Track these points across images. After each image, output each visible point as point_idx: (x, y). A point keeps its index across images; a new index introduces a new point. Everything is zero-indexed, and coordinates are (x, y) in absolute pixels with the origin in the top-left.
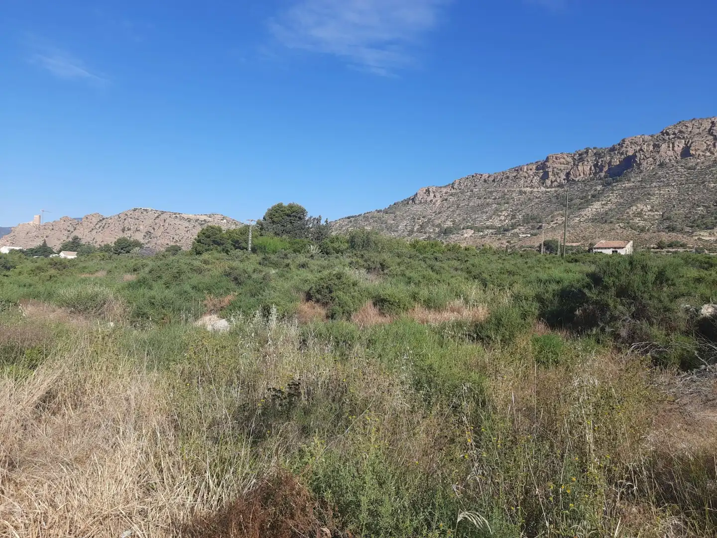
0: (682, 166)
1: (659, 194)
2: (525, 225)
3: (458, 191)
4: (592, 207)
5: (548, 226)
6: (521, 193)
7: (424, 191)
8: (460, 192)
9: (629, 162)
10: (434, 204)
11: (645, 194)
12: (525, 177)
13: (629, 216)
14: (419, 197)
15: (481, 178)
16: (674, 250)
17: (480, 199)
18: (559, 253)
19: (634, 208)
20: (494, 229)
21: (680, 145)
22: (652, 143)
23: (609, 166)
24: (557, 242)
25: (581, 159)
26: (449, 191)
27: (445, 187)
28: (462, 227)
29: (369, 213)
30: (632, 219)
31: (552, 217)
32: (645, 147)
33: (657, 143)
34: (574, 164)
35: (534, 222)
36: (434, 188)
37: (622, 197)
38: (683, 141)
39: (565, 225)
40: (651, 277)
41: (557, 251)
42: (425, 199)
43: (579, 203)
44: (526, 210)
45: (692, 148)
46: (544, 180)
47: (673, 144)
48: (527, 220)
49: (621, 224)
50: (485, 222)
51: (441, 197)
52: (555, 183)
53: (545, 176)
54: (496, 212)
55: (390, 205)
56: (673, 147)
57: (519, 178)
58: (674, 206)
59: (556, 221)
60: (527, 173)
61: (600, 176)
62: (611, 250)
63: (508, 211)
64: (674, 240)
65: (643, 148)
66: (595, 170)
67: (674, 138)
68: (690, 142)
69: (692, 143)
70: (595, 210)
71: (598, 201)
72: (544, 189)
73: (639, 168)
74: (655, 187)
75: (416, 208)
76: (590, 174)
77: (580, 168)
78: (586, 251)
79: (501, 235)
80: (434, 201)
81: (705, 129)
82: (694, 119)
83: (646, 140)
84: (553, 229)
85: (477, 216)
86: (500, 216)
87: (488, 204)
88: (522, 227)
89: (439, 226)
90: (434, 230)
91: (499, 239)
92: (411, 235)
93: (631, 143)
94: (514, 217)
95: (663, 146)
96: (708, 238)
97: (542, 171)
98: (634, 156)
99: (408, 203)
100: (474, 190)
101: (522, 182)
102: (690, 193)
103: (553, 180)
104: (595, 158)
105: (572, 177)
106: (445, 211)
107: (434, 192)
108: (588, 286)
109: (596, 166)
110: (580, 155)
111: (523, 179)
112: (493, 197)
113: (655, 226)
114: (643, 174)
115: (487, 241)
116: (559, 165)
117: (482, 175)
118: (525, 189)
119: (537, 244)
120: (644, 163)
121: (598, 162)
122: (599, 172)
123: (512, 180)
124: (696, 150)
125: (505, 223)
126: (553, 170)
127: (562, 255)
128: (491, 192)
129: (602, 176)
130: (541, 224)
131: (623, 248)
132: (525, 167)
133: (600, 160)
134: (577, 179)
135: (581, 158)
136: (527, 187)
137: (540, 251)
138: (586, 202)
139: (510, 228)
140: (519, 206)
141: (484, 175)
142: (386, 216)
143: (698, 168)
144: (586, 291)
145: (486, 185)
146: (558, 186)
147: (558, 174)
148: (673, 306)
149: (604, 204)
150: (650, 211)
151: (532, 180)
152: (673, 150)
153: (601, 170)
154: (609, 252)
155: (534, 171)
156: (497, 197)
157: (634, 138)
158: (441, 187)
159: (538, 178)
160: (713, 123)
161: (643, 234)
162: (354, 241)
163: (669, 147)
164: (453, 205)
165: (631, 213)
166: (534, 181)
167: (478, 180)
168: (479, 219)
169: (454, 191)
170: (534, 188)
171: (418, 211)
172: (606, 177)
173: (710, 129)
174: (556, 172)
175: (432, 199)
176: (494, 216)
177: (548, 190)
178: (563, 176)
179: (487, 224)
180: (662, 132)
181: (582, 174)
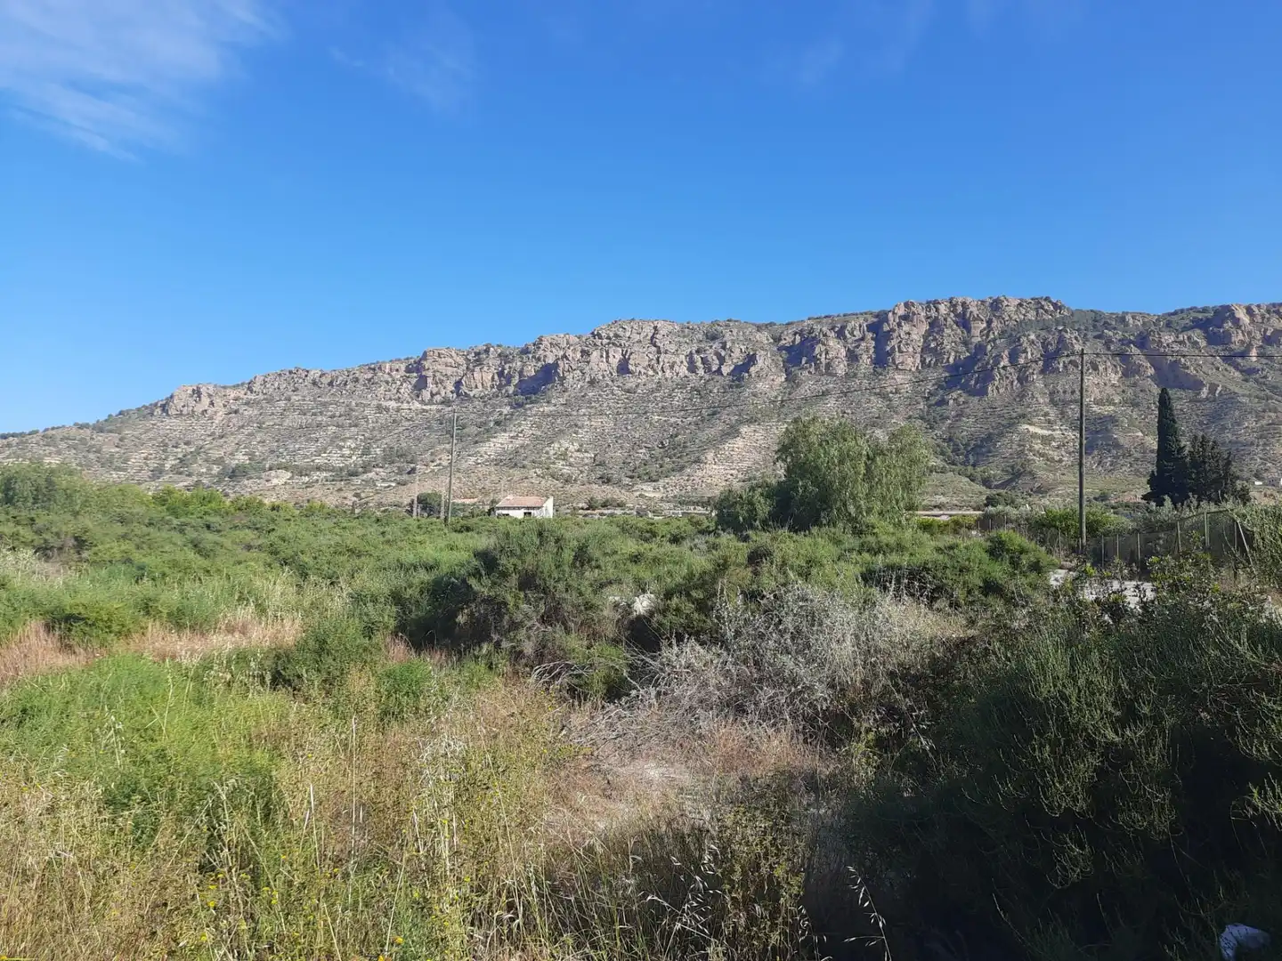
0: (618, 387)
1: (590, 426)
2: (386, 466)
3: (261, 397)
4: (494, 440)
5: (427, 469)
6: (379, 409)
7: (190, 392)
8: (264, 399)
9: (548, 374)
10: (211, 418)
11: (571, 426)
12: (387, 382)
13: (549, 458)
14: (178, 403)
15: (306, 376)
16: (609, 511)
17: (305, 414)
18: (442, 516)
19: (556, 445)
20: (331, 471)
21: (616, 356)
22: (580, 349)
23: (520, 377)
24: (440, 496)
25: (479, 362)
26: (241, 395)
27: (236, 387)
28: (267, 466)
29: (58, 428)
30: (554, 463)
31: (432, 454)
32: (570, 353)
33: (586, 349)
34: (467, 368)
35: (402, 462)
36: (211, 388)
37: (539, 427)
38: (620, 349)
39: (451, 469)
40: (568, 555)
41: (439, 512)
42: (191, 409)
43: (476, 432)
44: (389, 440)
45: (631, 362)
46: (420, 390)
47: (607, 353)
48: (391, 457)
49: (537, 470)
50: (314, 458)
51: (225, 406)
52: (438, 398)
53: (421, 384)
54: (335, 441)
55: (110, 416)
56: (608, 357)
57: (377, 383)
58: (609, 446)
59: (438, 462)
60: (391, 376)
61: (507, 391)
62: (523, 511)
63: (356, 439)
64: (609, 496)
65: (567, 354)
66: (500, 380)
67: (609, 344)
68: (628, 354)
70: (499, 445)
71: (505, 431)
72: (419, 406)
73: (562, 385)
74: (584, 415)
75: (171, 425)
76: (492, 387)
77: (477, 376)
78: (483, 513)
79: (342, 483)
80: (209, 412)
81: (647, 335)
82: (633, 320)
83: (571, 342)
84: (434, 474)
85: (297, 446)
86: (341, 448)
87: (319, 425)
88: (381, 470)
89: (220, 461)
90: (209, 469)
91: (340, 490)
92: (159, 478)
93: (551, 344)
94: (366, 452)
95: (595, 353)
96: (652, 495)
97: (415, 374)
98: (556, 365)
99: (152, 414)
100: (293, 397)
101: (382, 390)
102: (629, 427)
103: (434, 392)
104: (499, 362)
105: (464, 389)
106: (232, 434)
107: (210, 396)
108: (476, 574)
109: (501, 374)
110: (477, 354)
111: (384, 384)
112: (329, 413)
113: (585, 475)
114: (567, 394)
115: (317, 494)
116: (444, 367)
118: (387, 403)
119: (406, 501)
120: (569, 377)
121: (503, 369)
122: (505, 385)
123: (364, 385)
124: (636, 365)
125: (352, 461)
126: (434, 376)
127: (446, 519)
128: (325, 405)
129: (511, 392)
130: (412, 465)
131: (539, 508)
132: (387, 366)
133: (507, 366)
134: (472, 394)
135: (478, 359)
136: (390, 399)
137: (410, 512)
138: (486, 432)
139: (360, 469)
140: (375, 433)
141: (312, 373)
142: (100, 438)
143: (639, 391)
144: (472, 582)
145: (316, 390)
146: (442, 403)
147: (442, 382)
148: (596, 601)
149: (512, 437)
150: (578, 451)
151: (399, 389)
152: (607, 362)
153: (509, 383)
154: (519, 514)
155: (402, 372)
156: (338, 414)
157: (554, 337)
158: (225, 388)
159: (410, 387)
160: (655, 328)
161: (568, 487)
162: (14, 489)
163: (602, 356)
164: (250, 420)
165: (552, 452)
166: (402, 391)
167: (301, 381)
168: (301, 452)
169: (252, 397)
170: (402, 402)
171: (175, 431)
172: (515, 394)
173: (653, 337)
174: (439, 379)
175: (206, 408)
176: (330, 448)
177: (424, 407)
178: (451, 387)
179: (317, 461)
180: (593, 333)
181: (480, 385)
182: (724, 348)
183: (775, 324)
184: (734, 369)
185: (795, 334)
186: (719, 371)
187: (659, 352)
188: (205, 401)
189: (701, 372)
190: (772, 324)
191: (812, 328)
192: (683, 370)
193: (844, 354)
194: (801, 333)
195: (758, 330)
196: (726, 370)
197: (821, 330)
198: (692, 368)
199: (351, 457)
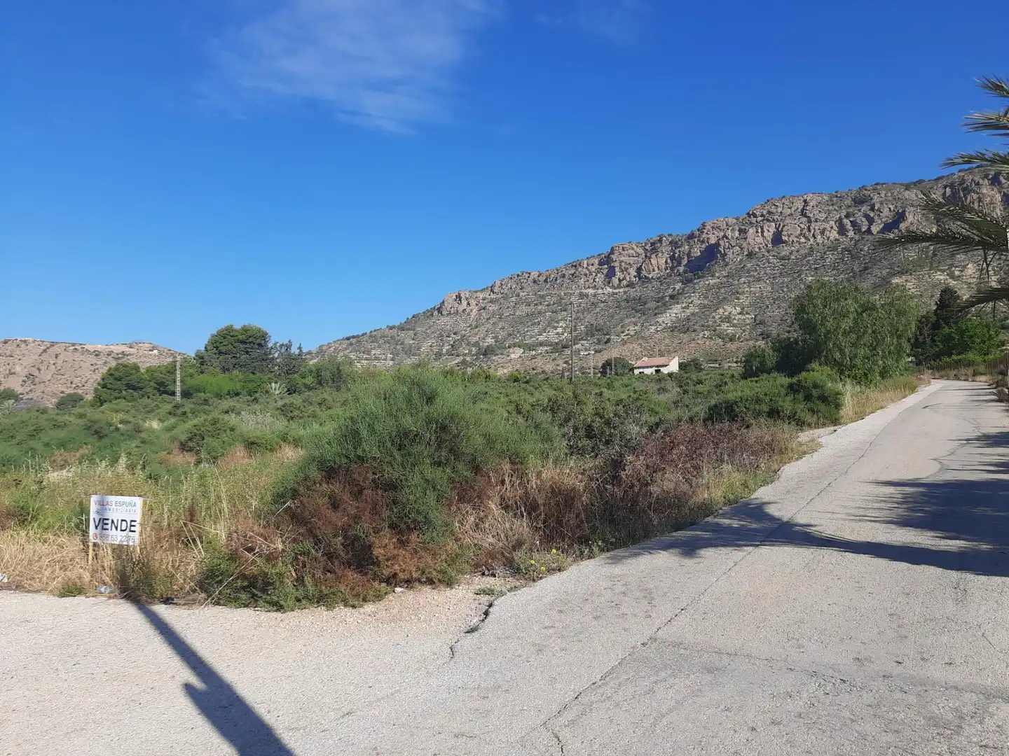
0: (774, 256)
1: (750, 291)
2: (589, 338)
3: (500, 296)
4: (670, 311)
5: (618, 339)
6: (582, 296)
7: (454, 297)
8: (502, 297)
9: (712, 253)
10: (469, 314)
11: (733, 294)
12: (586, 275)
13: (715, 322)
14: (448, 306)
15: (529, 277)
17: (529, 306)
19: (721, 311)
20: (550, 345)
21: (770, 230)
22: (737, 228)
23: (688, 258)
25: (654, 250)
26: (487, 296)
27: (482, 290)
28: (507, 345)
29: (378, 330)
30: (720, 325)
31: (622, 327)
32: (729, 233)
33: (743, 227)
34: (646, 256)
35: (600, 334)
36: (467, 293)
37: (706, 298)
38: (773, 224)
39: (638, 336)
42: (456, 309)
43: (655, 306)
44: (589, 318)
45: (784, 233)
46: (611, 278)
47: (762, 228)
48: (592, 331)
49: (706, 332)
50: (538, 337)
51: (477, 305)
52: (625, 283)
53: (611, 273)
54: (551, 324)
55: (408, 319)
56: (762, 232)
57: (578, 276)
58: (768, 307)
59: (627, 332)
60: (588, 270)
61: (678, 271)
63: (566, 320)
65: (727, 234)
66: (672, 263)
67: (763, 221)
68: (781, 226)
69: (784, 226)
70: (674, 315)
71: (678, 303)
72: (611, 290)
73: (724, 260)
74: (744, 283)
75: (444, 322)
76: (666, 269)
77: (654, 261)
79: (557, 354)
80: (467, 310)
81: (798, 208)
82: (784, 197)
83: (730, 224)
84: (624, 343)
85: (526, 329)
86: (556, 328)
87: (540, 313)
88: (586, 342)
89: (476, 344)
90: (470, 351)
91: (555, 359)
92: (439, 359)
93: (713, 227)
94: (574, 329)
95: (751, 231)
97: (606, 266)
98: (717, 245)
99: (432, 315)
100: (521, 294)
101: (582, 281)
102: (785, 290)
103: (621, 278)
104: (670, 248)
105: (644, 273)
106: (483, 325)
107: (467, 299)
109: (672, 258)
110: (653, 244)
111: (583, 277)
112: (546, 303)
113: (747, 333)
114: (729, 267)
115: (539, 362)
116: (628, 258)
117: (530, 273)
118: (587, 291)
119: (600, 364)
120: (730, 253)
121: (675, 253)
122: (677, 266)
123: (570, 279)
124: (789, 236)
125: (564, 337)
126: (620, 265)
128: (542, 297)
129: (681, 271)
130: (608, 337)
132: (585, 262)
133: (677, 251)
134: (650, 276)
135: (653, 248)
136: (589, 288)
138: (663, 304)
139: (570, 343)
140: (580, 314)
141: (533, 274)
142: (402, 334)
143: (793, 257)
145: (536, 287)
146: (627, 286)
149: (684, 308)
150: (740, 313)
151: (594, 279)
152: (763, 235)
153: (679, 264)
155: (596, 266)
156: (552, 303)
157: (715, 221)
158: (476, 292)
159: (603, 276)
160: (805, 201)
161: (729, 345)
163: (757, 232)
164: (493, 315)
165: (717, 317)
166: (597, 280)
167: (525, 281)
168: (529, 333)
169: (493, 296)
170: (598, 289)
171: (447, 325)
172: (685, 272)
173: (803, 210)
174: (625, 268)
175: (465, 307)
176: (548, 329)
177: (615, 291)
178: (633, 272)
179: (540, 339)
180: (748, 214)
181: (656, 269)
182: (872, 209)
183: (924, 181)
184: (884, 227)
185: (945, 187)
186: (869, 231)
187: (810, 221)
188: (464, 303)
189: (851, 234)
190: (920, 182)
191: (963, 179)
192: (834, 234)
193: (1000, 199)
194: (952, 186)
195: (906, 189)
196: (875, 229)
197: (972, 180)
198: (842, 230)
199: (563, 334)
